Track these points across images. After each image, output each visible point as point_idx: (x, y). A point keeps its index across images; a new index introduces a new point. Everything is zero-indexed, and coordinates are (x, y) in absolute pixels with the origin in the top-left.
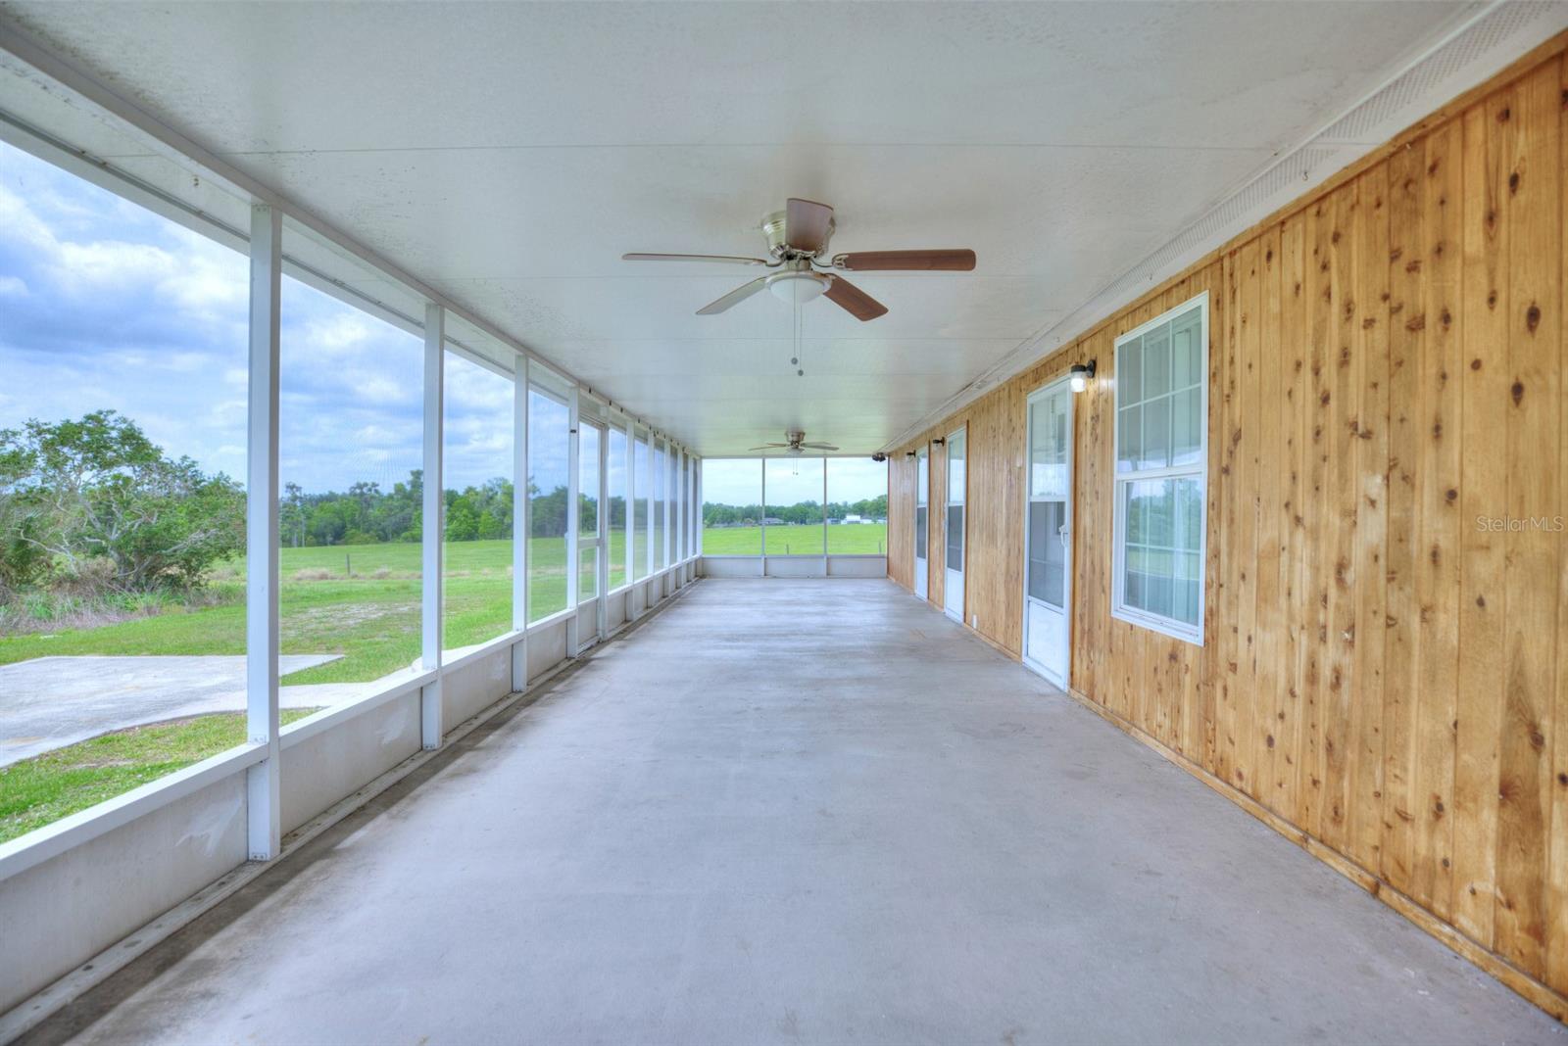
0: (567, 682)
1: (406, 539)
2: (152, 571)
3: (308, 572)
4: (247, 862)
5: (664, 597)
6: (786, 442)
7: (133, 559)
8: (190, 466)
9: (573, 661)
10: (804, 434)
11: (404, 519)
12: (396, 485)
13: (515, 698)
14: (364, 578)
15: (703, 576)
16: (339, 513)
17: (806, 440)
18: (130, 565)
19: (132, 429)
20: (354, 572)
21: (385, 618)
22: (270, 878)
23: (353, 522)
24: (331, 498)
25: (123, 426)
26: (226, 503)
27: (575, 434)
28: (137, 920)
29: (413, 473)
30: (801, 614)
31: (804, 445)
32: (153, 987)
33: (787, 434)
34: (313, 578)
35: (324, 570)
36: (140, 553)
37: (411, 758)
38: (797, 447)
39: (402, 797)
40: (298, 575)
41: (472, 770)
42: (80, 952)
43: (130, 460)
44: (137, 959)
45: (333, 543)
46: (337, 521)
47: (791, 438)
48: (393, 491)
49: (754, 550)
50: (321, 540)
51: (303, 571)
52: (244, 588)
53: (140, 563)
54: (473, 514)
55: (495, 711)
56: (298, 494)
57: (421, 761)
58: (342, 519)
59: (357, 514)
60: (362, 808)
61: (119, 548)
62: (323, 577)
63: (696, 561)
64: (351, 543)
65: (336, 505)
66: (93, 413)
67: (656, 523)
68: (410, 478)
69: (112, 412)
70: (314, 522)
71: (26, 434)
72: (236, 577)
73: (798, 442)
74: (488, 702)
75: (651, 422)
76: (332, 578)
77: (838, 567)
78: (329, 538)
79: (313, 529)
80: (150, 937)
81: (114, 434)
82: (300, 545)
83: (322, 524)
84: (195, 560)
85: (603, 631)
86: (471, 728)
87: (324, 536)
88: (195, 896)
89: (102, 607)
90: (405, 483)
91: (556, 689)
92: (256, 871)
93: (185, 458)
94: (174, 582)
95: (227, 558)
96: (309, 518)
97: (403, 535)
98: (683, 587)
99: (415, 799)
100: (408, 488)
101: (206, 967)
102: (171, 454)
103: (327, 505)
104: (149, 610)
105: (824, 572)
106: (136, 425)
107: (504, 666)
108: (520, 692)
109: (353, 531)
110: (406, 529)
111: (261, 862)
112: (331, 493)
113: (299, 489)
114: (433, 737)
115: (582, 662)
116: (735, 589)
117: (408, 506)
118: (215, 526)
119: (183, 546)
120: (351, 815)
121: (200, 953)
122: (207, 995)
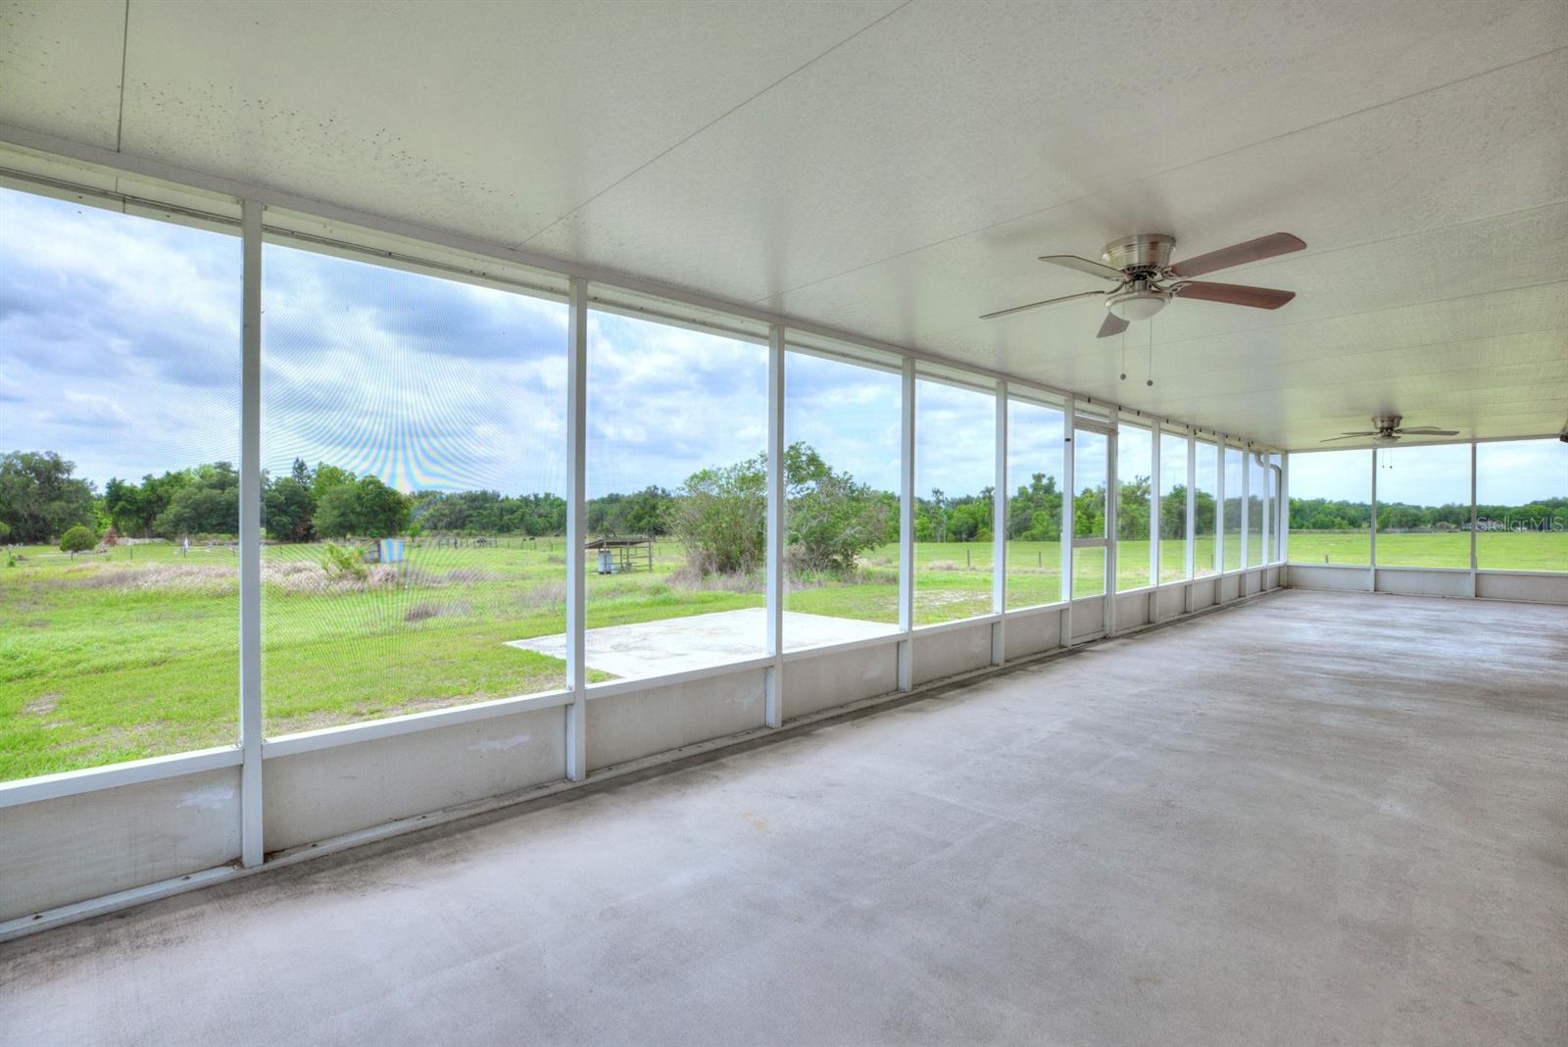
0: (1042, 665)
1: (1027, 539)
2: (826, 555)
3: (938, 563)
4: (766, 726)
5: (1215, 604)
6: (1372, 429)
7: (814, 547)
8: (850, 479)
9: (1064, 650)
10: (1401, 418)
11: (1026, 519)
12: (1019, 488)
13: (991, 669)
14: (980, 571)
15: (1288, 587)
16: (972, 514)
17: (1403, 425)
18: (812, 550)
19: (813, 454)
20: (972, 565)
21: (965, 603)
22: (772, 738)
23: (983, 521)
24: (968, 501)
25: (809, 452)
26: (865, 507)
27: (1071, 443)
28: (704, 737)
29: (1035, 477)
30: (1375, 637)
31: (1400, 431)
32: (699, 767)
33: (1373, 420)
34: (941, 568)
35: (950, 562)
36: (818, 543)
37: (887, 694)
38: (1389, 436)
39: (866, 716)
40: (931, 565)
41: (921, 710)
42: (680, 742)
43: (813, 476)
44: (700, 754)
45: (967, 540)
46: (971, 521)
47: (1379, 425)
48: (1017, 494)
49: (1364, 561)
50: (958, 537)
51: (935, 562)
52: (898, 573)
53: (818, 548)
54: (1087, 515)
55: (968, 676)
56: (941, 498)
57: (893, 697)
58: (975, 519)
59: (986, 514)
60: (841, 716)
61: (805, 538)
62: (949, 568)
63: (1279, 568)
64: (982, 541)
65: (971, 507)
66: (793, 444)
67: (1251, 524)
68: (1033, 481)
69: (804, 443)
70: (953, 522)
71: (759, 461)
72: (889, 564)
73: (1391, 428)
74: (964, 668)
75: (1187, 420)
76: (956, 569)
77: (1490, 587)
78: (964, 536)
79: (953, 528)
80: (708, 746)
81: (804, 458)
82: (942, 541)
83: (960, 523)
84: (849, 549)
85: (1111, 627)
86: (941, 684)
87: (960, 533)
88: (734, 735)
89: (795, 579)
90: (1028, 486)
91: (1031, 668)
92: (767, 732)
93: (846, 473)
94: (836, 566)
95: (872, 549)
96: (950, 518)
97: (1024, 534)
98: (1248, 597)
99: (873, 719)
100: (1030, 491)
101: (722, 767)
102: (837, 472)
103: (963, 507)
104: (820, 584)
105: (1471, 592)
106: (816, 451)
107: (984, 641)
108: (998, 665)
109: (984, 530)
110: (1027, 529)
111: (771, 728)
112: (968, 496)
113: (942, 494)
114: (906, 682)
115: (1073, 652)
116: (1317, 603)
117: (1029, 508)
118: (860, 524)
119: (840, 539)
120: (832, 718)
121: (724, 760)
122: (716, 777)
